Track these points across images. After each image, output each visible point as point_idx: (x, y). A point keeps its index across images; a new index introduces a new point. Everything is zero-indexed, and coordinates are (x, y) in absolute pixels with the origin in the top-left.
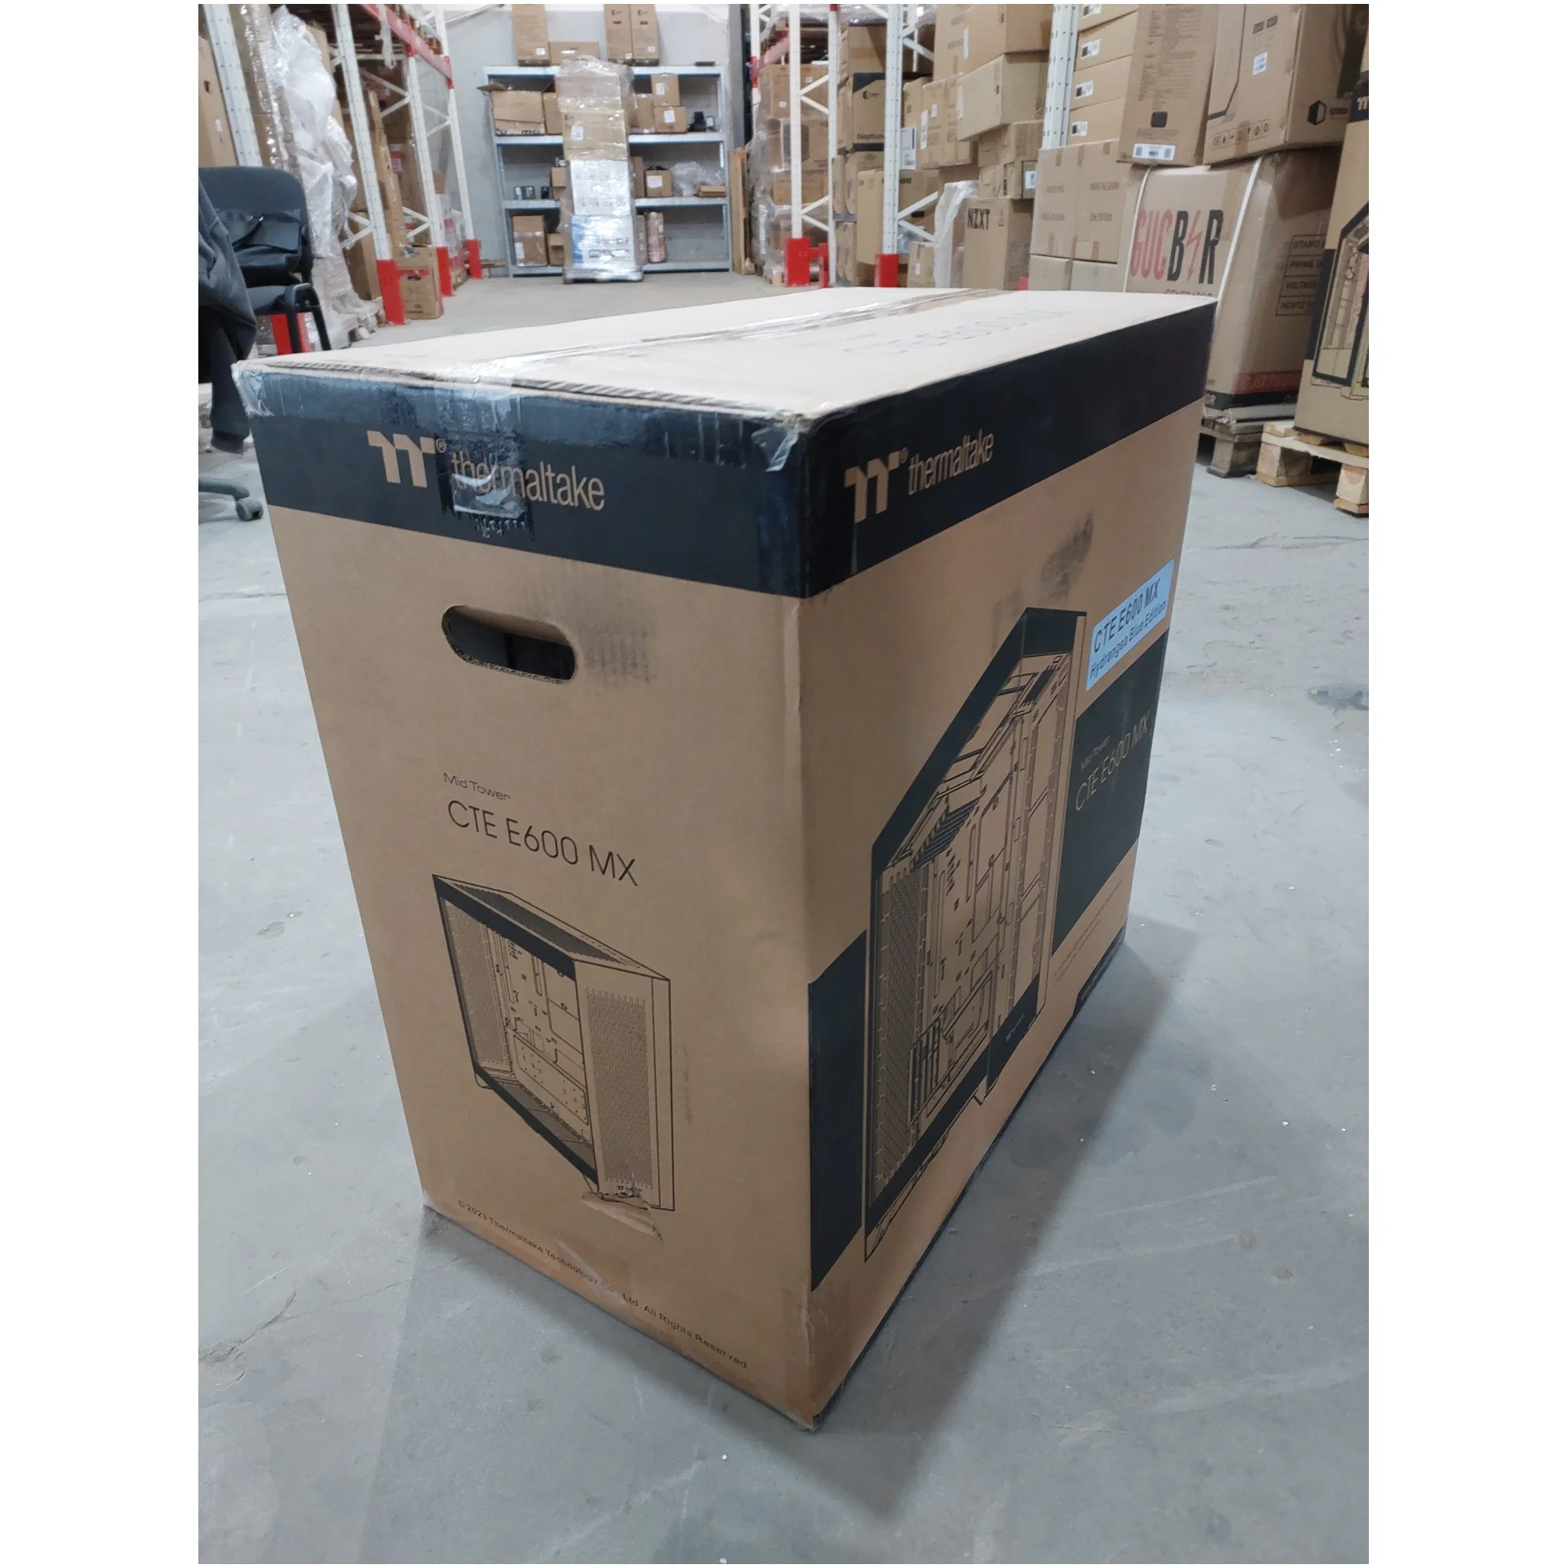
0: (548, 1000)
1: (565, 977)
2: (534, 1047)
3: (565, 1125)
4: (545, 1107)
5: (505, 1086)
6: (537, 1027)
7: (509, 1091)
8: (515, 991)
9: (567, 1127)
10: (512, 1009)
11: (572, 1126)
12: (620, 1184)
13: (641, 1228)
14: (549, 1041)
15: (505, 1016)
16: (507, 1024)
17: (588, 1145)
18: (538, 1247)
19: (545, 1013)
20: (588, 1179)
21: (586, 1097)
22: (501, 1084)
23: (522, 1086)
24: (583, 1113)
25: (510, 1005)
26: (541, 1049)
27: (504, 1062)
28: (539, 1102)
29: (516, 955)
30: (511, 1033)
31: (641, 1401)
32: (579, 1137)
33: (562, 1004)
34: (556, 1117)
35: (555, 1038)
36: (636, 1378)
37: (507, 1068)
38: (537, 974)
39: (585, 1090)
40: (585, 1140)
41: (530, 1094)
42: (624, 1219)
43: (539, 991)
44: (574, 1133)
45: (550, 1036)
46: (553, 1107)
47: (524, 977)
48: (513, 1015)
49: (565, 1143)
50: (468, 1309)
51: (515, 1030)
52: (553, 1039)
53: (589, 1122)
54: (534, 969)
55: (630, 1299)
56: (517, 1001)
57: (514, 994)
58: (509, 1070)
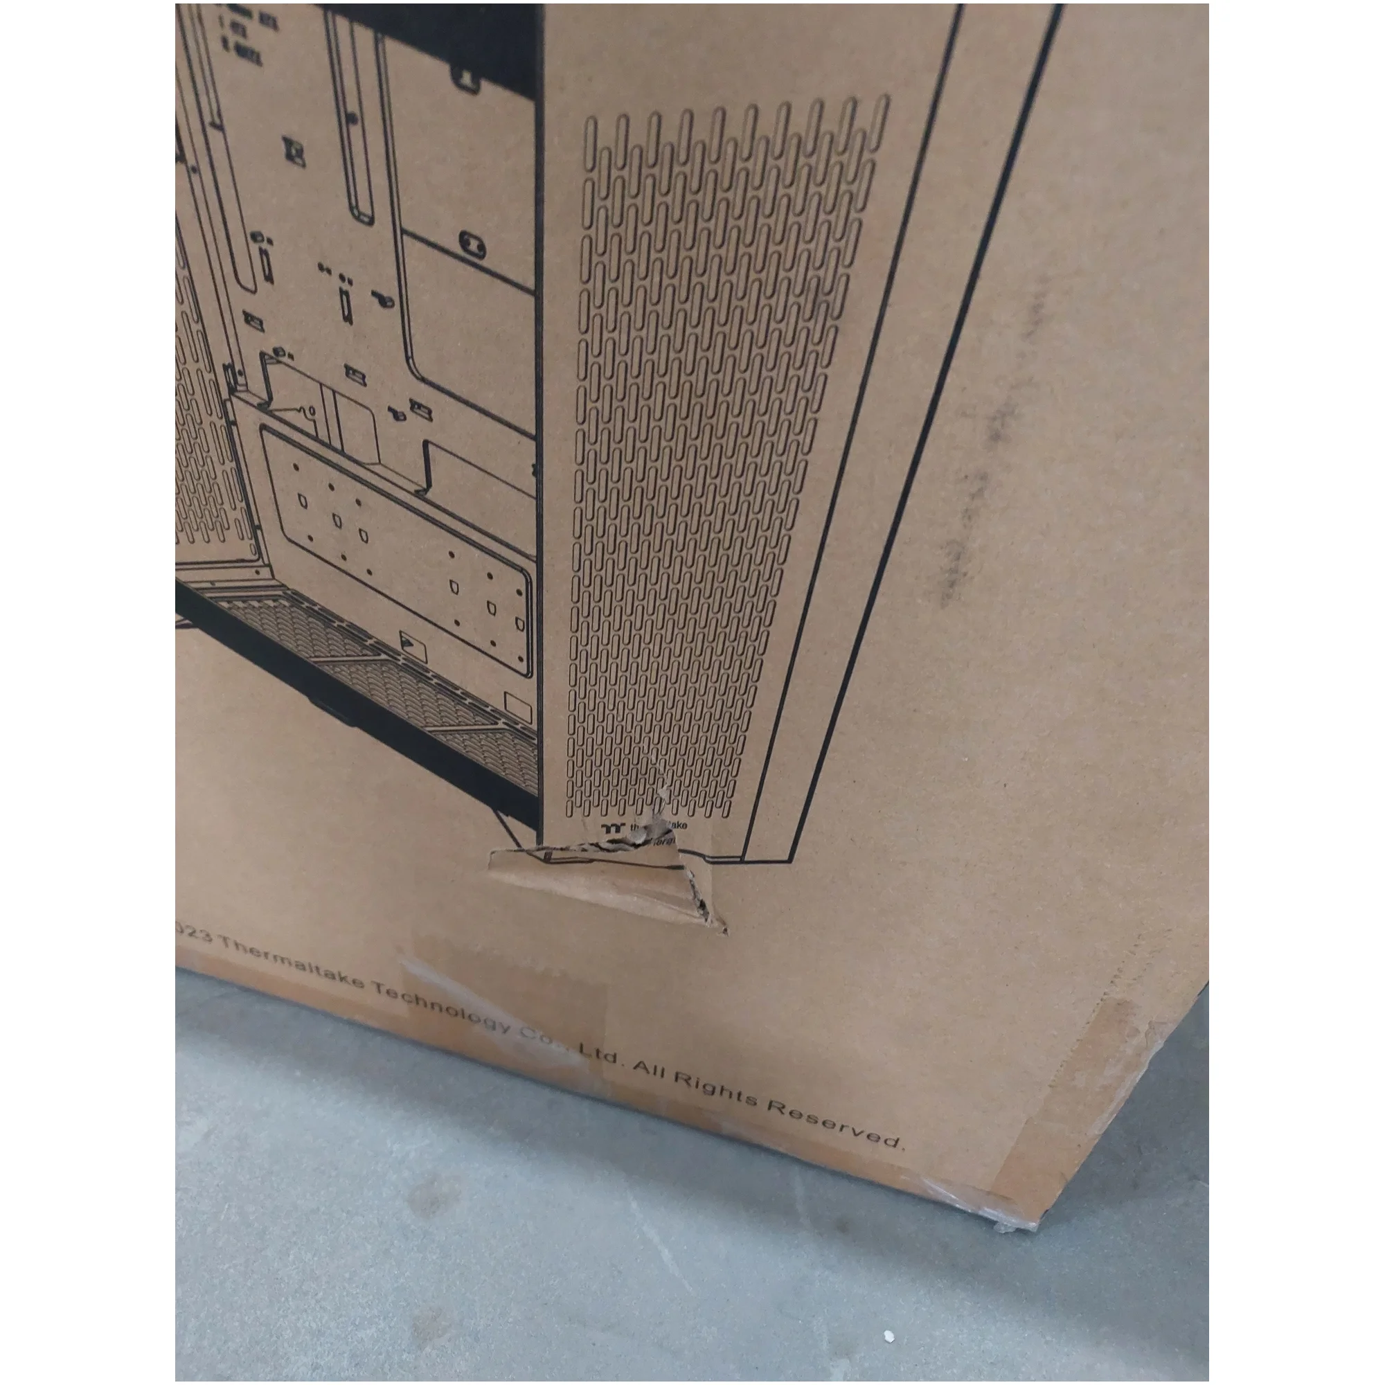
0: (400, 232)
1: (488, 89)
2: (342, 452)
3: (446, 688)
4: (379, 647)
5: (239, 611)
6: (350, 371)
7: (253, 621)
8: (255, 237)
9: (453, 696)
10: (249, 318)
11: (470, 690)
12: (613, 818)
13: (664, 912)
14: (397, 416)
15: (221, 357)
16: (232, 391)
17: (522, 734)
18: (350, 980)
19: (384, 302)
20: (509, 820)
21: (534, 592)
22: (225, 605)
23: (296, 599)
24: (514, 645)
25: (241, 302)
26: (367, 456)
27: (232, 534)
28: (355, 634)
29: (250, 43)
30: (248, 418)
31: (666, 1254)
32: (494, 716)
33: (464, 238)
34: (418, 671)
35: (426, 395)
36: (634, 1205)
37: (244, 550)
38: (351, 119)
39: (531, 568)
40: (512, 722)
41: (326, 617)
42: (610, 898)
43: (364, 207)
44: (478, 707)
45: (404, 389)
46: (406, 643)
47: (294, 152)
48: (252, 344)
49: (442, 738)
50: (207, 1136)
51: (264, 407)
52: (415, 405)
53: (534, 665)
54: (339, 96)
55: (598, 1052)
56: (269, 278)
57: (254, 248)
58: (249, 556)
